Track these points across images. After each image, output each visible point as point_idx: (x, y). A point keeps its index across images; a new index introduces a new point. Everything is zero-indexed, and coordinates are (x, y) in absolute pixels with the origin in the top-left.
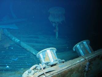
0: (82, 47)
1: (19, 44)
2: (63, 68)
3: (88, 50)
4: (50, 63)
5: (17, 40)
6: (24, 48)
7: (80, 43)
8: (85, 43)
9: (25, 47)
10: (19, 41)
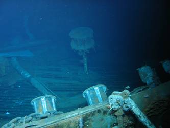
0: (91, 94)
1: (28, 80)
2: (48, 123)
3: (99, 99)
4: (39, 116)
5: (27, 75)
6: (34, 87)
7: (89, 89)
8: (96, 88)
9: (36, 86)
10: (29, 76)
